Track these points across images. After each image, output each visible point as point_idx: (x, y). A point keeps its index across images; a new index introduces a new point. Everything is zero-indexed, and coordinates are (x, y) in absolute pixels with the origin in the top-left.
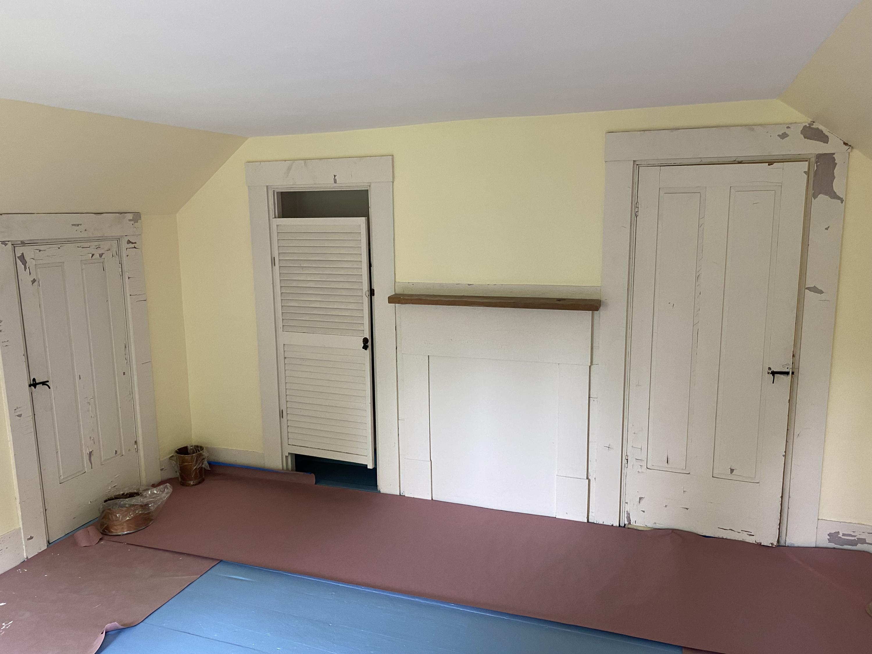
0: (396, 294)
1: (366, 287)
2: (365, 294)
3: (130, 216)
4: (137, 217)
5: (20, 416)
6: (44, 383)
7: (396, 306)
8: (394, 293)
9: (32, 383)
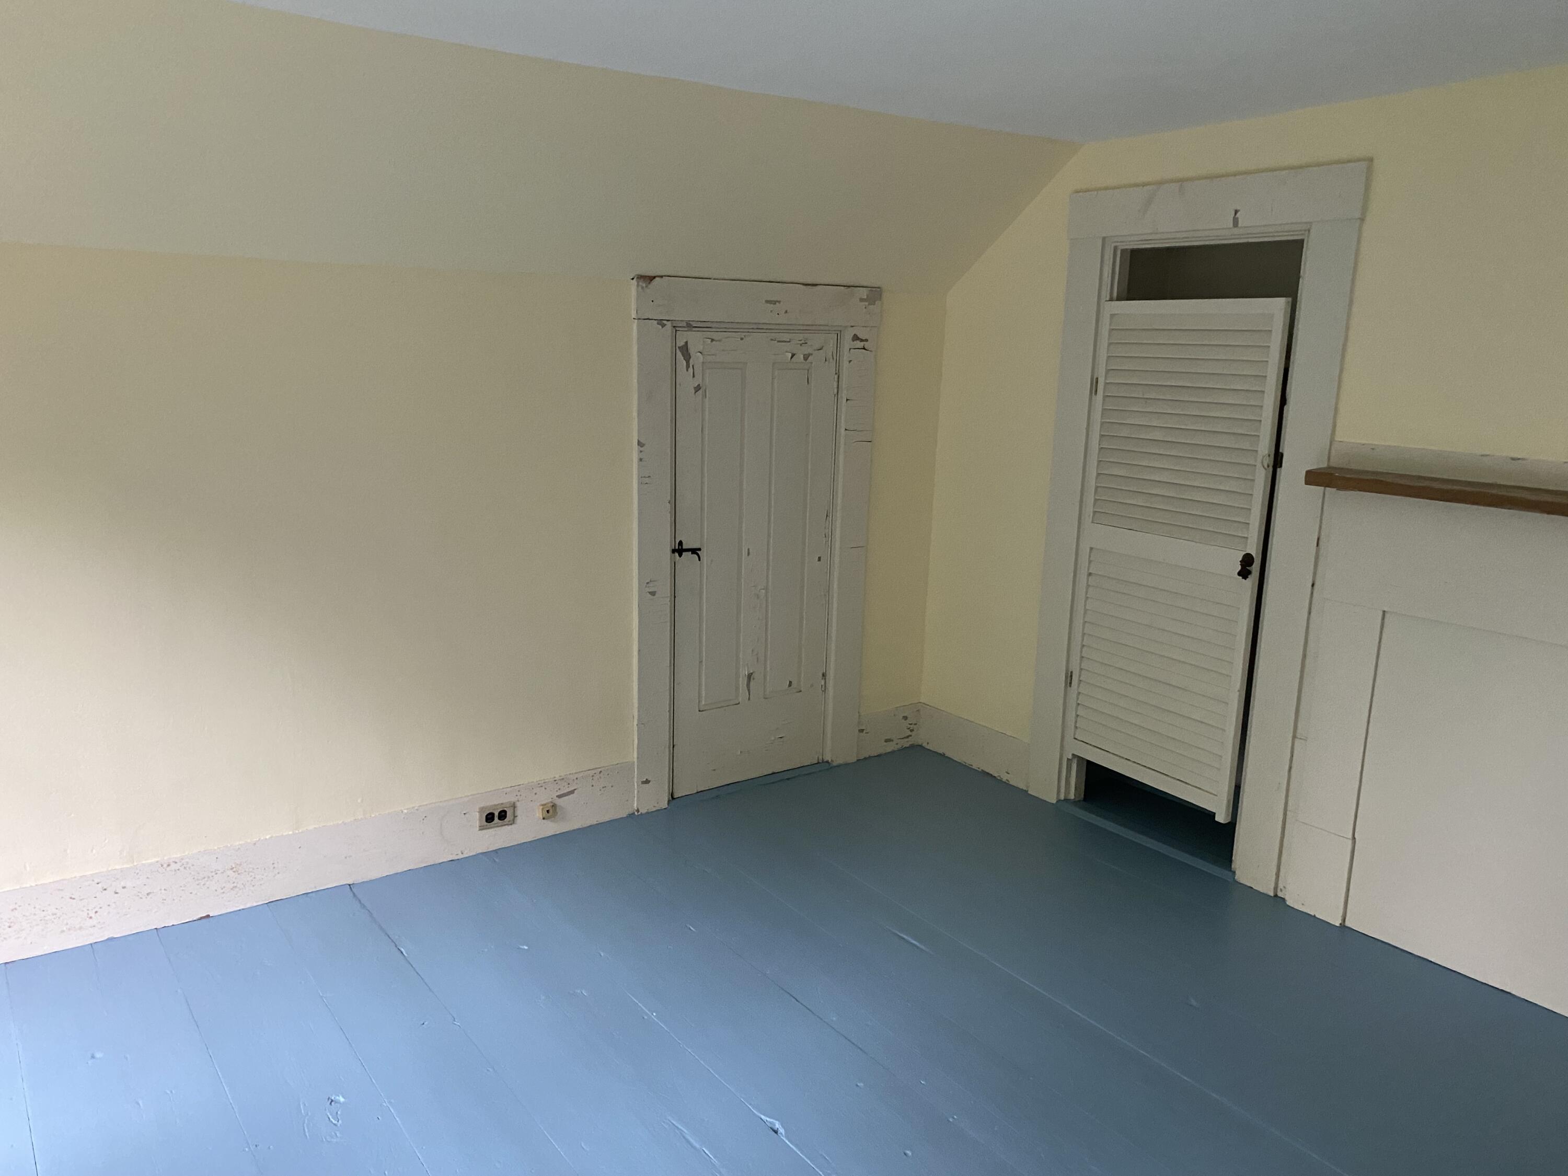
0: (1329, 467)
1: (1265, 447)
2: (1262, 462)
3: (864, 293)
4: (875, 294)
5: (653, 594)
6: (694, 551)
7: (1326, 493)
8: (1325, 465)
9: (677, 548)
